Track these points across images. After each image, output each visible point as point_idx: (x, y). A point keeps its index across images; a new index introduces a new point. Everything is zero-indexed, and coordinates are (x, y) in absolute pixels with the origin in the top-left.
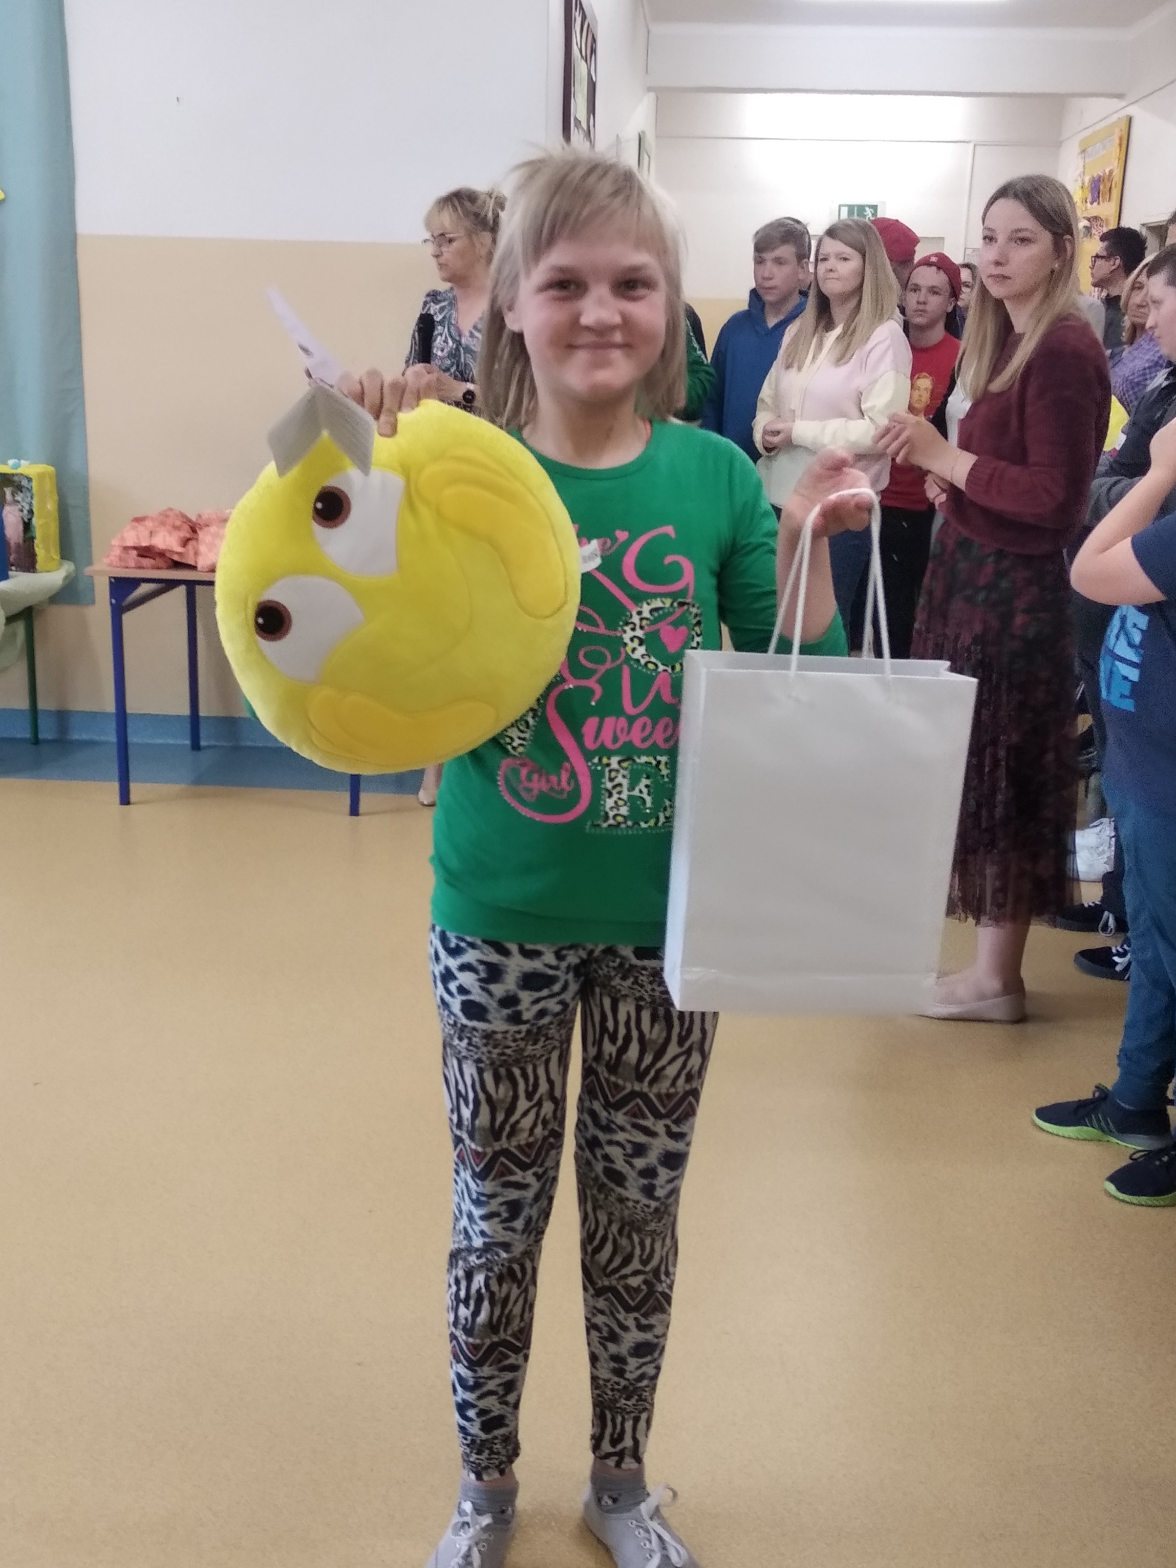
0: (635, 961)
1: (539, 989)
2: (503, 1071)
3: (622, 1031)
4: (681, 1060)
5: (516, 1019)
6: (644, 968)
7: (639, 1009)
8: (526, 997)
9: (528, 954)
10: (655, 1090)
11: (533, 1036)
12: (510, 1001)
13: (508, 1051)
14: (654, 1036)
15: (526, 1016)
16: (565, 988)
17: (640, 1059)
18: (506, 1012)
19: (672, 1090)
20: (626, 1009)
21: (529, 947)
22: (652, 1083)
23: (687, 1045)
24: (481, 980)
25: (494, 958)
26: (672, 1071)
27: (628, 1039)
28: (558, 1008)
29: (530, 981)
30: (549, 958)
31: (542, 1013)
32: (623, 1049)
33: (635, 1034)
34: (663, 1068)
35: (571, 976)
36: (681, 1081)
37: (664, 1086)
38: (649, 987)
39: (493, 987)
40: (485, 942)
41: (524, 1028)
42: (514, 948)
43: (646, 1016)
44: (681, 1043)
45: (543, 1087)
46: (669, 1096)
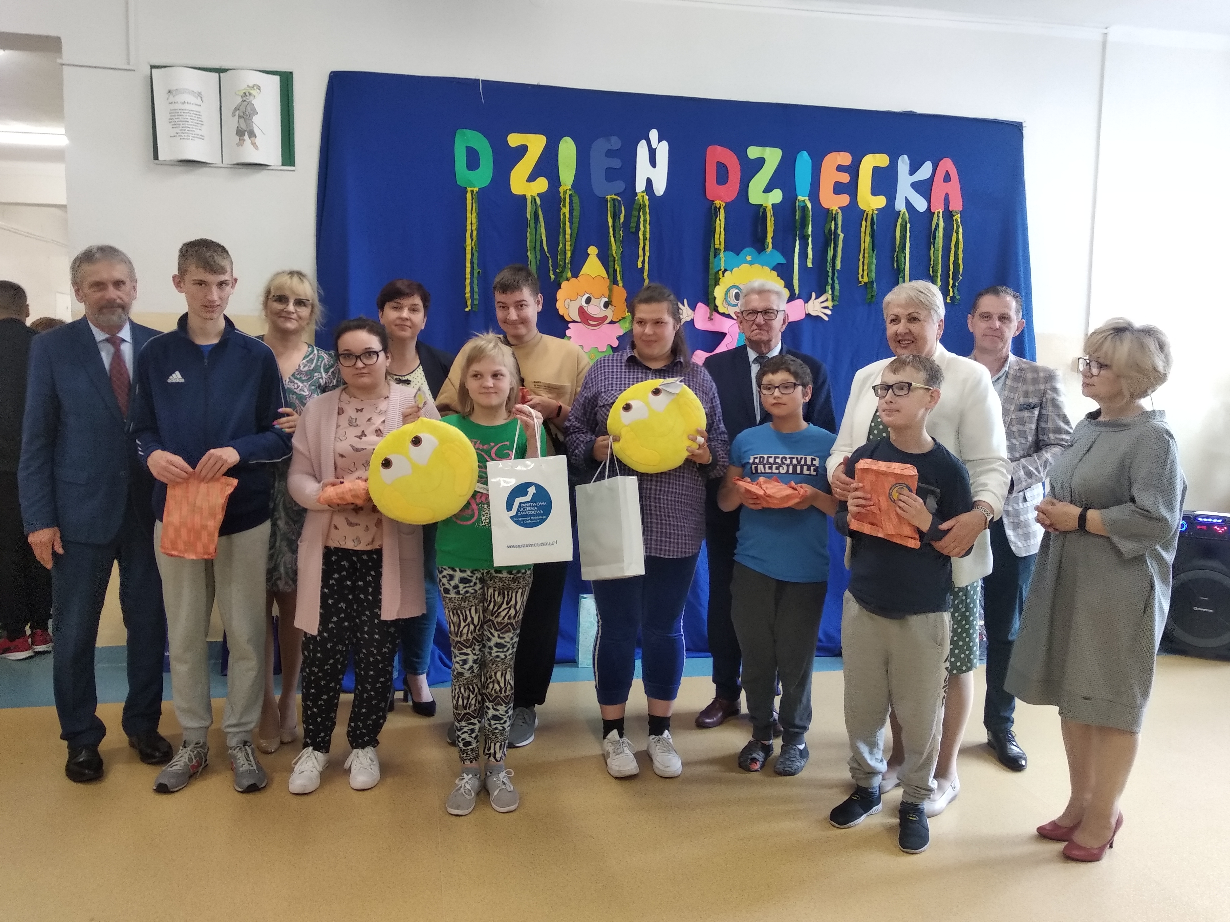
0: (494, 574)
1: (466, 583)
2: (455, 612)
3: (489, 599)
4: (507, 610)
5: (458, 593)
6: (497, 577)
7: (494, 591)
8: (461, 586)
9: (462, 571)
10: (496, 620)
11: (464, 599)
12: (456, 587)
13: (456, 604)
14: (499, 601)
15: (461, 592)
16: (475, 584)
17: (493, 609)
18: (455, 590)
19: (502, 621)
20: (491, 591)
21: (462, 569)
22: (496, 617)
23: (510, 605)
24: (448, 580)
25: (451, 572)
26: (503, 614)
27: (490, 601)
28: (473, 591)
29: (463, 580)
30: (468, 573)
31: (467, 592)
32: (489, 605)
33: (493, 600)
34: (500, 612)
35: (478, 581)
36: (506, 618)
37: (500, 619)
38: (498, 583)
39: (451, 582)
40: (449, 567)
41: (461, 596)
42: (458, 570)
43: (496, 593)
44: (507, 604)
45: (469, 619)
46: (501, 623)
